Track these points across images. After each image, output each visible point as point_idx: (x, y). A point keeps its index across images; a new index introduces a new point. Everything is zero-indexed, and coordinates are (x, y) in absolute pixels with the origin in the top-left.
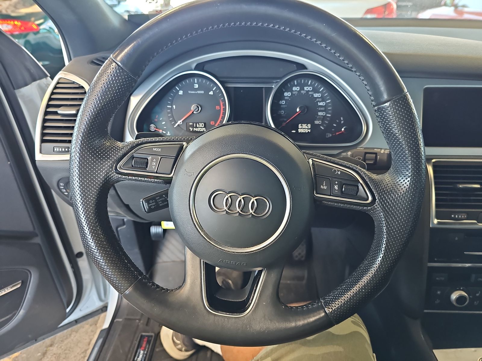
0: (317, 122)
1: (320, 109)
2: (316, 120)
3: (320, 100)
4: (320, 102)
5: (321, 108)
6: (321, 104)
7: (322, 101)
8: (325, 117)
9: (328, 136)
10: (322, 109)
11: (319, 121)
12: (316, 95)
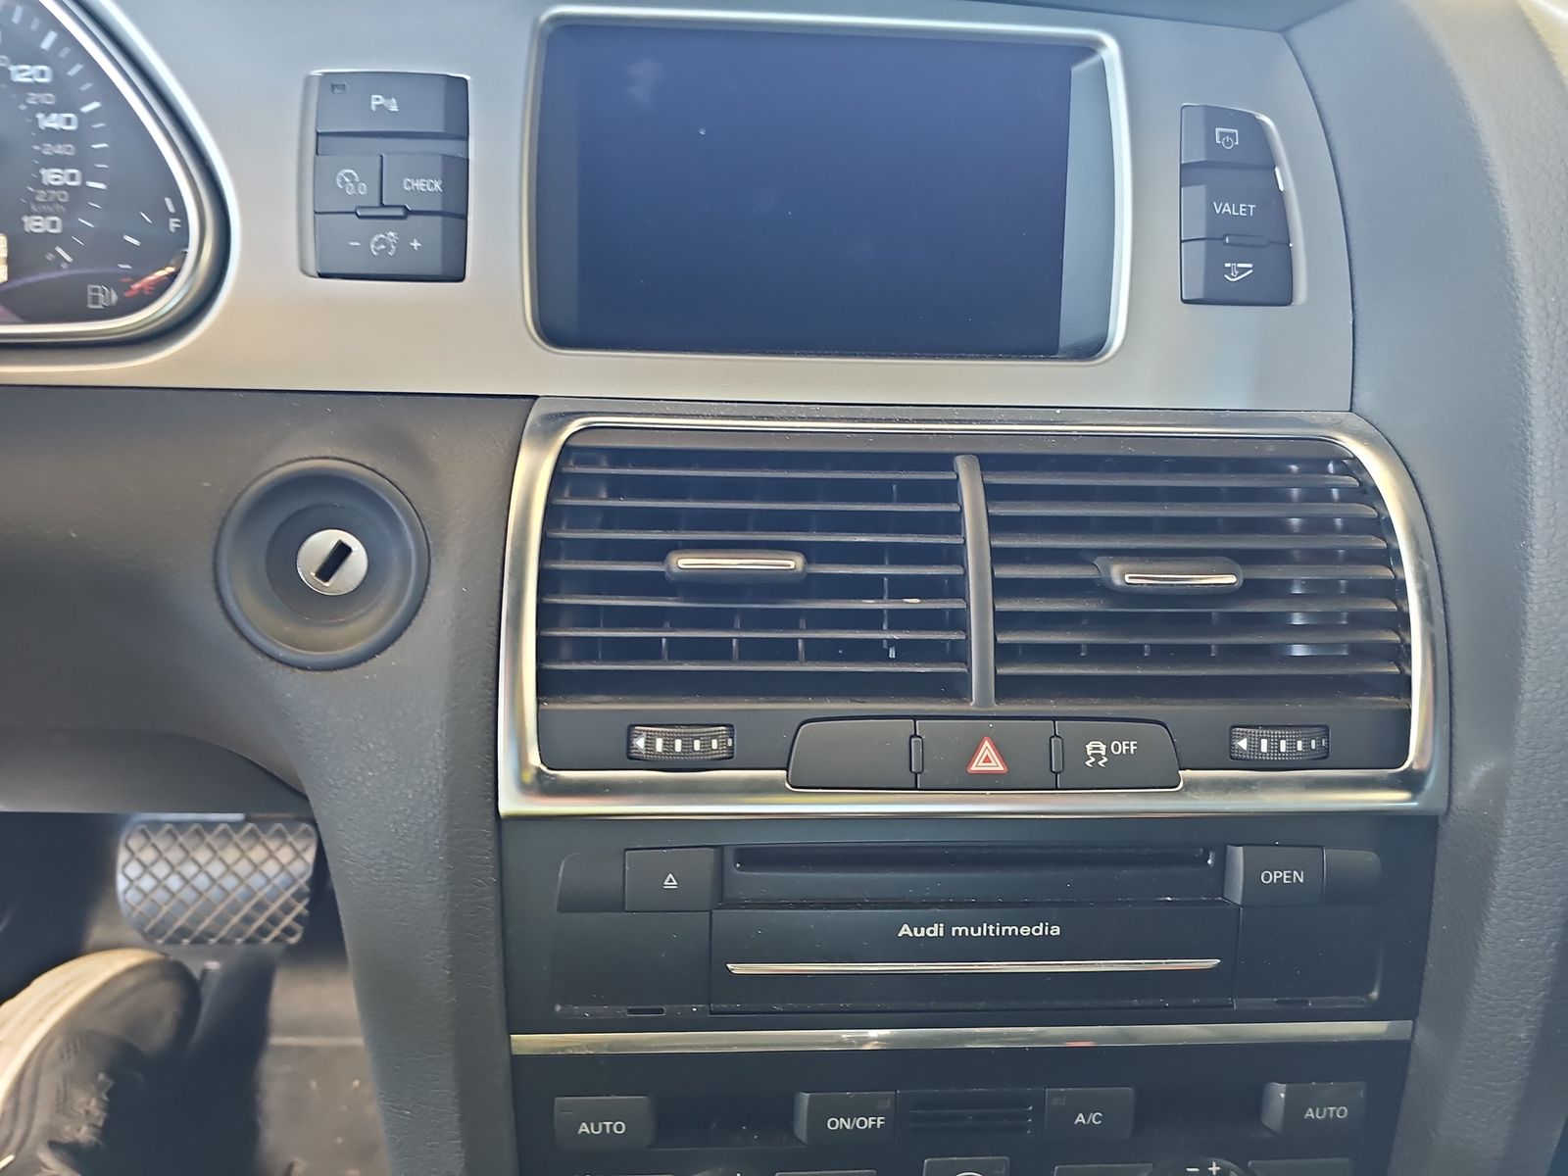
0: (35, 224)
1: (48, 150)
2: (30, 213)
3: (49, 98)
4: (48, 110)
5: (54, 144)
6: (54, 121)
7: (57, 109)
8: (78, 196)
9: (95, 300)
10: (60, 150)
11: (44, 214)
12: (21, 71)
